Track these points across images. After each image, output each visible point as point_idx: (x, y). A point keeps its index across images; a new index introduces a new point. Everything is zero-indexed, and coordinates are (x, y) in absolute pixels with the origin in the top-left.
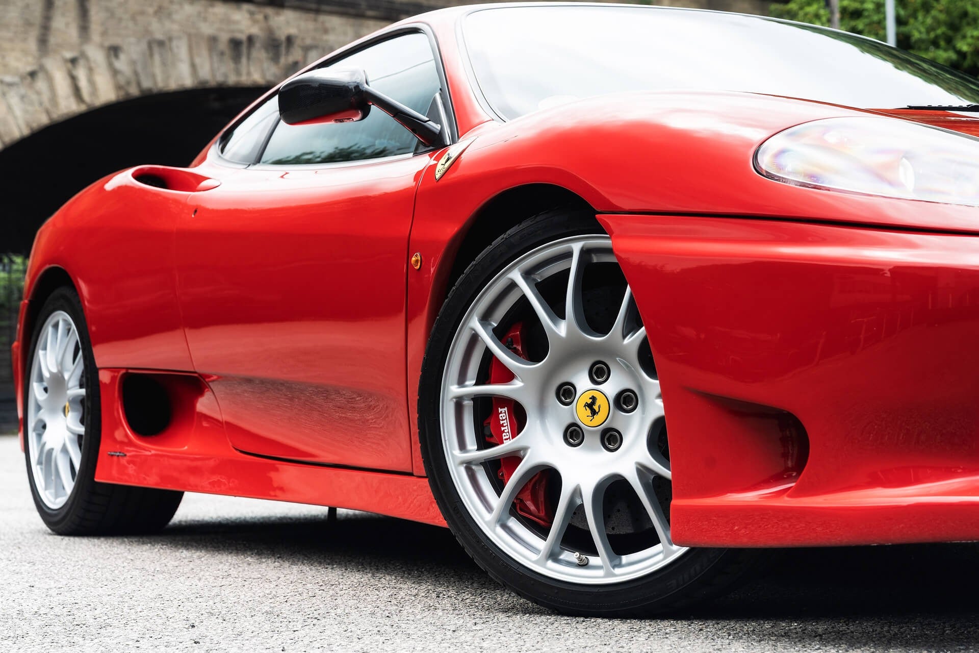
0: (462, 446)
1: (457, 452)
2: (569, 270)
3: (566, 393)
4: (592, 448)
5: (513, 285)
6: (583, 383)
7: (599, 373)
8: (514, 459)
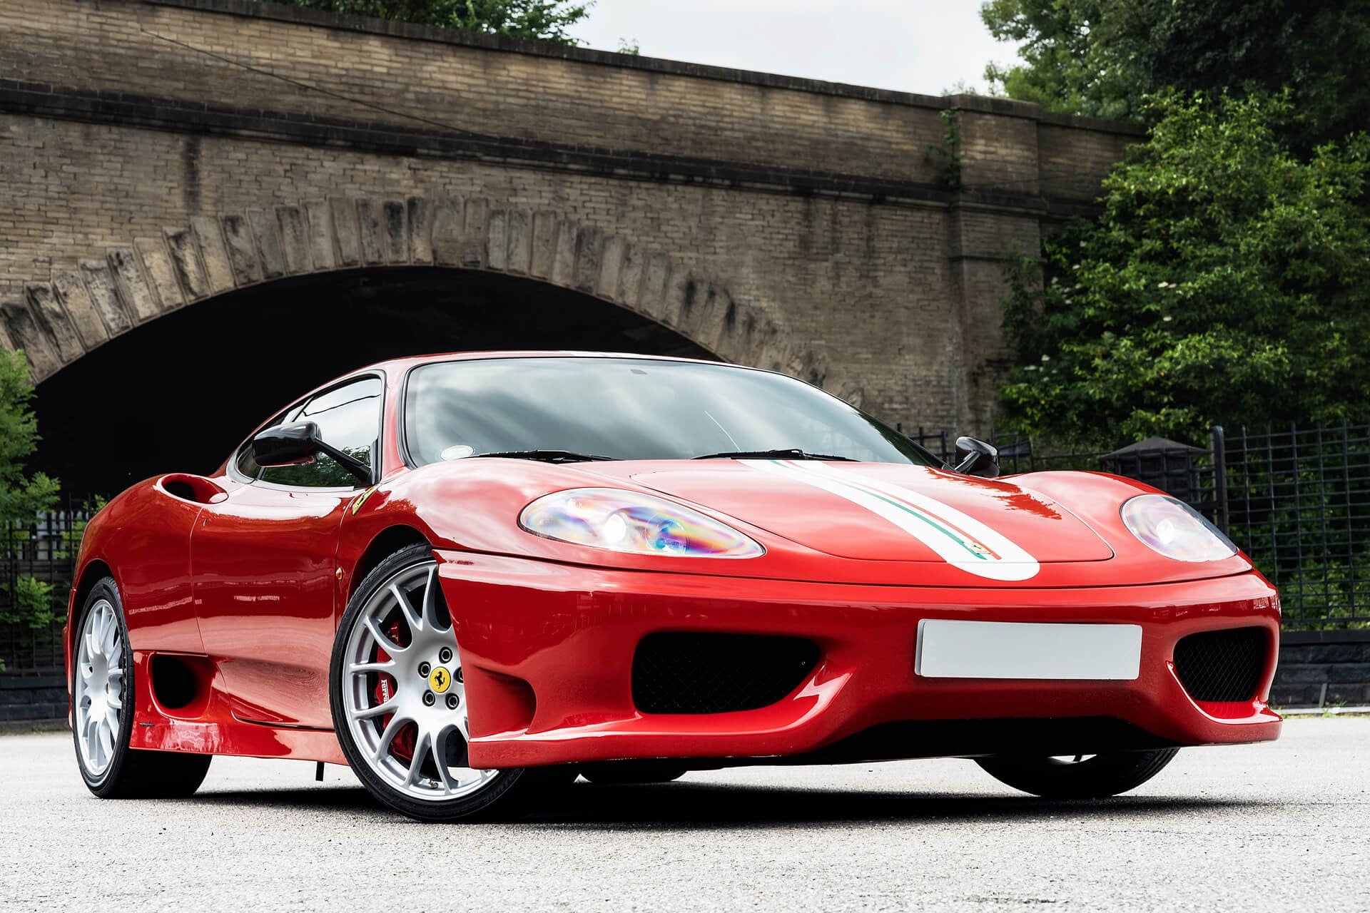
0: (358, 706)
1: (354, 710)
2: (425, 585)
3: (424, 669)
4: (440, 708)
5: (391, 595)
6: (435, 662)
7: (445, 656)
8: (389, 714)
